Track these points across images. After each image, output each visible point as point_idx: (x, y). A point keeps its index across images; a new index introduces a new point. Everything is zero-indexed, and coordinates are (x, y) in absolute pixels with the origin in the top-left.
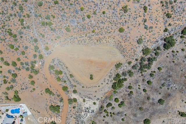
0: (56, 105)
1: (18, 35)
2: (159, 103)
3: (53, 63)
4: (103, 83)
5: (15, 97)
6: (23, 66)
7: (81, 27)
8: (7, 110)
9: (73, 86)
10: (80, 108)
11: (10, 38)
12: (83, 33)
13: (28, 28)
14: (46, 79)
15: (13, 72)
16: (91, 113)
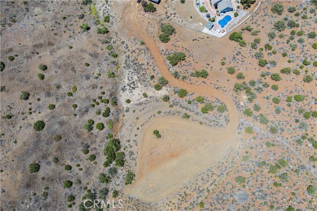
0: (179, 64)
1: (304, 121)
2: (37, 164)
3: (225, 116)
4: (135, 138)
5: (239, 38)
6: (262, 83)
7: (225, 199)
8: (236, 15)
9: (175, 104)
10: (144, 81)
11: (311, 107)
12: (215, 190)
13: (299, 140)
14: (217, 88)
15: (269, 65)
16: (125, 86)
